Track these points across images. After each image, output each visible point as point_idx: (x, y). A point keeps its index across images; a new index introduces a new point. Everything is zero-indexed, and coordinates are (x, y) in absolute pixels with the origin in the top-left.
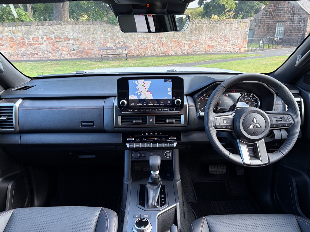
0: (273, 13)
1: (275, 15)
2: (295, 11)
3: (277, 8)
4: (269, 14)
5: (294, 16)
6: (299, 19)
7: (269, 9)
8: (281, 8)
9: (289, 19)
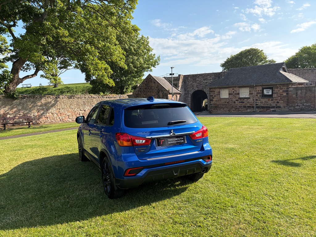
0: (146, 90)
1: (147, 92)
2: (160, 89)
3: (147, 86)
4: (142, 91)
5: (159, 92)
6: (163, 94)
7: (142, 87)
8: (150, 86)
9: (156, 94)
